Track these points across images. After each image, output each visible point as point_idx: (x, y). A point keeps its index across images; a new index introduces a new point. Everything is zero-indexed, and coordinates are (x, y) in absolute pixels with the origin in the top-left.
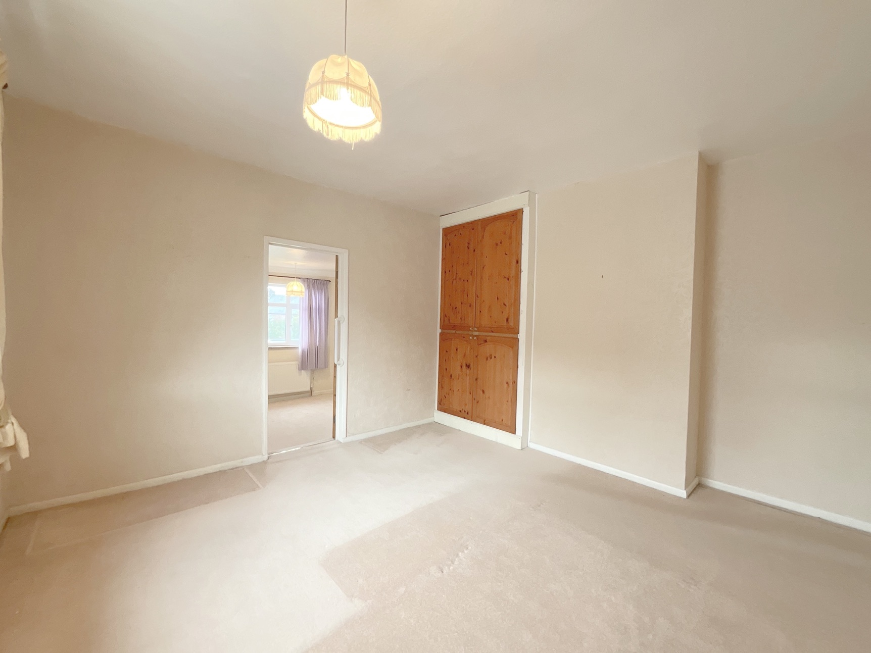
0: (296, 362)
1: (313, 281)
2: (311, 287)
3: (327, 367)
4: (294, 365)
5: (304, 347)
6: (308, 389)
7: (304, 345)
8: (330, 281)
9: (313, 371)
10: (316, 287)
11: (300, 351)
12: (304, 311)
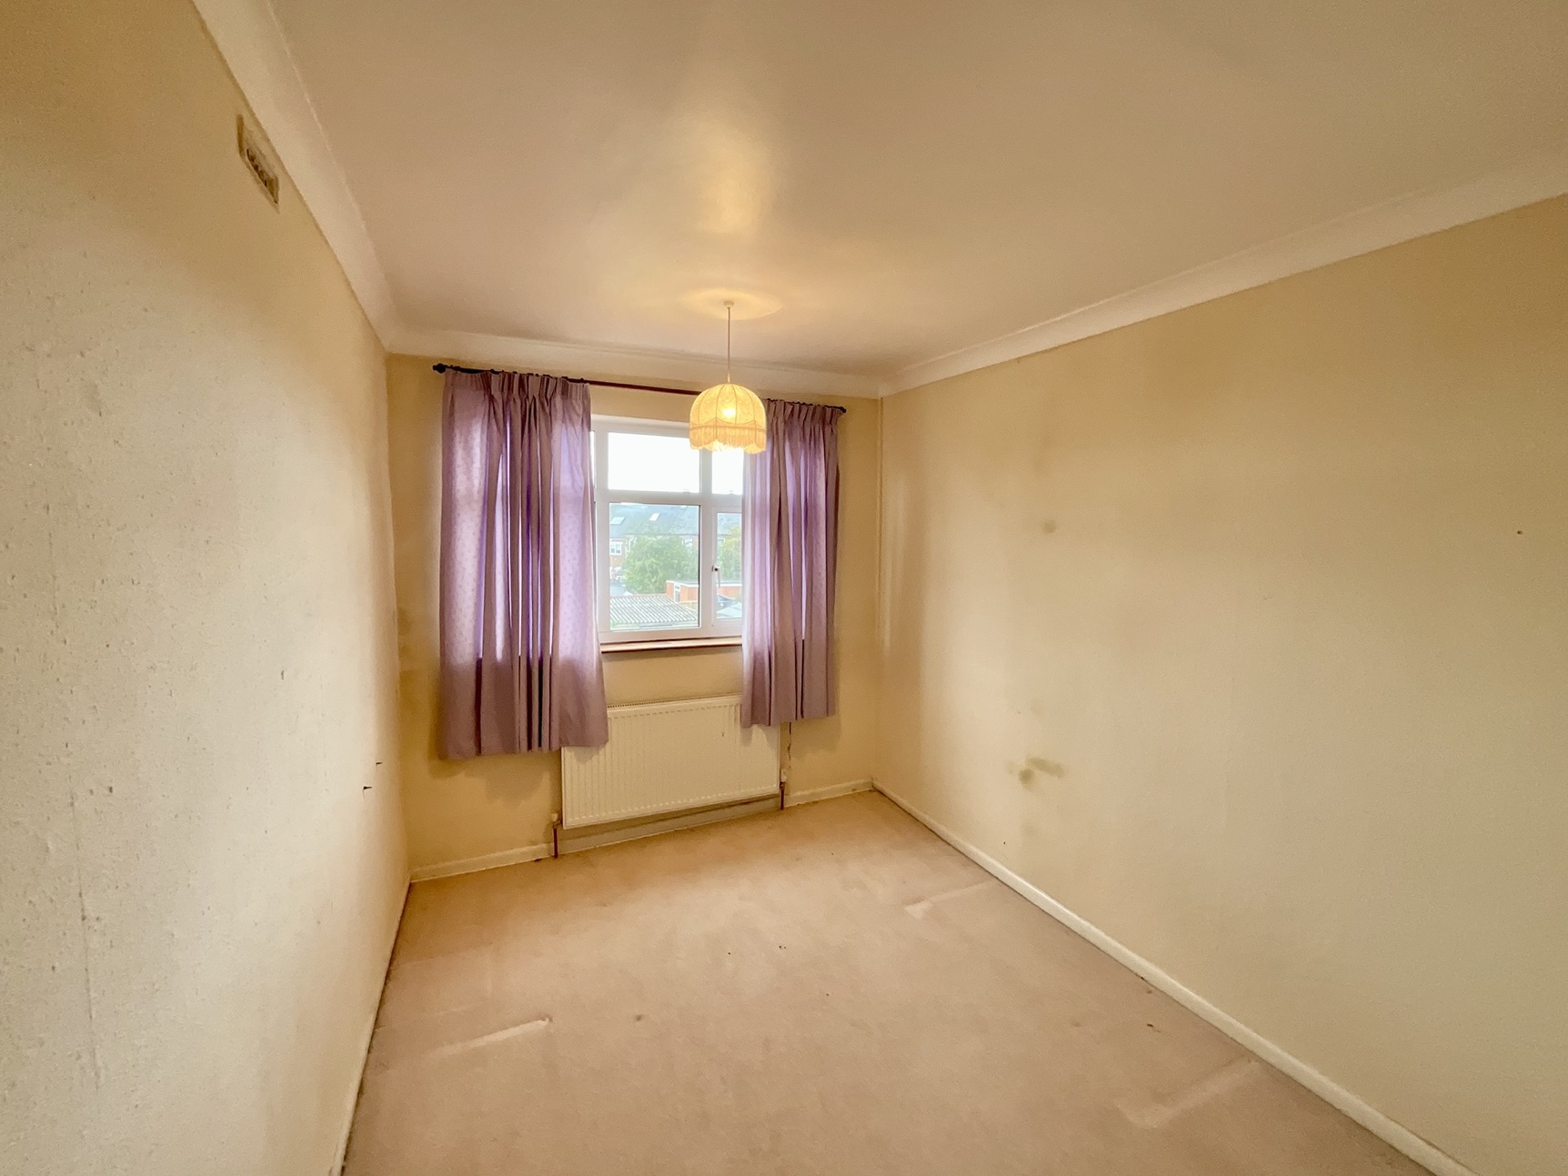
0: (735, 699)
1: (789, 408)
2: (781, 434)
3: (834, 713)
4: (726, 709)
5: (757, 644)
6: (774, 788)
7: (757, 636)
8: (844, 411)
9: (788, 728)
10: (797, 433)
11: (746, 653)
12: (757, 520)
